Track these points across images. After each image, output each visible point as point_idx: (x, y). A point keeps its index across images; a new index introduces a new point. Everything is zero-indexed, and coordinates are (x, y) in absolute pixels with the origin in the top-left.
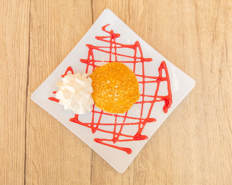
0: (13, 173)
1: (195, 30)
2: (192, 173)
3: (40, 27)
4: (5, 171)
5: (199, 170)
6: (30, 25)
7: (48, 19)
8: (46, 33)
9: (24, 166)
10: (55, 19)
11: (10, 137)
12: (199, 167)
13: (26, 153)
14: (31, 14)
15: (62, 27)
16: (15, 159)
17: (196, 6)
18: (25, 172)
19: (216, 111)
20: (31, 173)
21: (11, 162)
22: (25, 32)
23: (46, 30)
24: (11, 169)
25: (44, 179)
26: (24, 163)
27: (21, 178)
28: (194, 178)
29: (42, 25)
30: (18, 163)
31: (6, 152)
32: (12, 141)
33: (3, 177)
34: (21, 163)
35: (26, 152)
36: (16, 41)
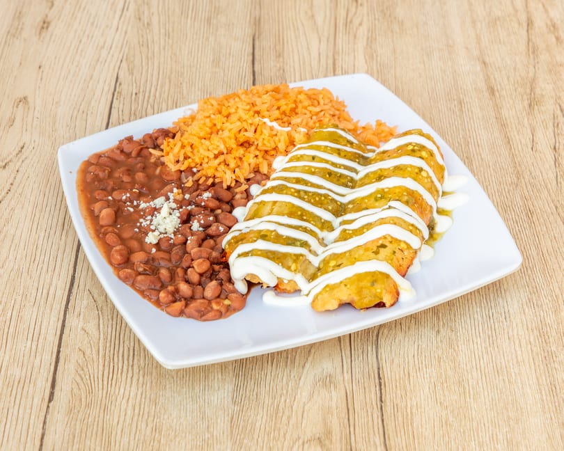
0: (35, 309)
1: (487, 95)
2: (507, 311)
3: (136, 94)
4: (17, 307)
5: (525, 306)
6: (115, 90)
7: (154, 83)
8: (148, 101)
9: (65, 298)
10: (172, 84)
11: (39, 250)
12: (524, 300)
13: (73, 277)
14: (120, 77)
15: (185, 92)
16: (46, 286)
17: (484, 63)
18: (67, 307)
19: (554, 207)
20: (82, 310)
21: (34, 291)
22: (103, 101)
23: (149, 97)
24: (32, 304)
25: (115, 320)
26: (67, 294)
27: (54, 319)
28: (512, 320)
29: (141, 90)
30: (51, 292)
31: (25, 274)
32: (42, 257)
33: (8, 317)
34: (59, 293)
35: (76, 275)
36: (81, 111)
